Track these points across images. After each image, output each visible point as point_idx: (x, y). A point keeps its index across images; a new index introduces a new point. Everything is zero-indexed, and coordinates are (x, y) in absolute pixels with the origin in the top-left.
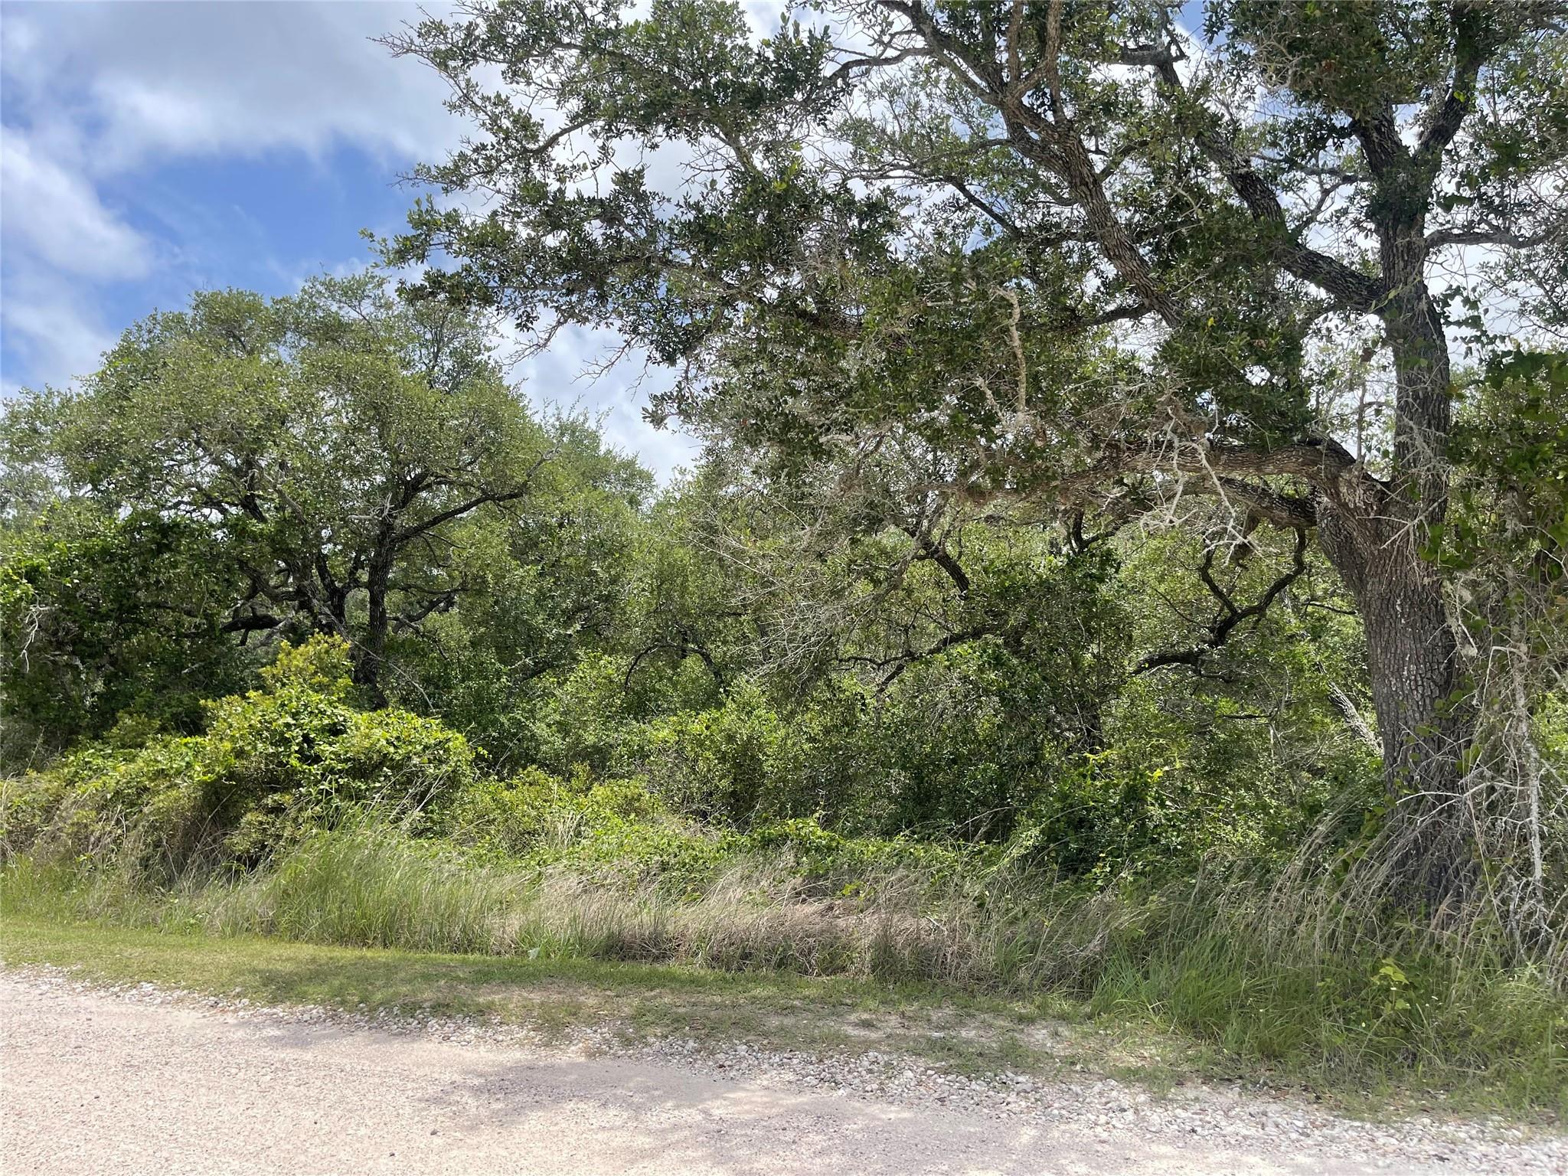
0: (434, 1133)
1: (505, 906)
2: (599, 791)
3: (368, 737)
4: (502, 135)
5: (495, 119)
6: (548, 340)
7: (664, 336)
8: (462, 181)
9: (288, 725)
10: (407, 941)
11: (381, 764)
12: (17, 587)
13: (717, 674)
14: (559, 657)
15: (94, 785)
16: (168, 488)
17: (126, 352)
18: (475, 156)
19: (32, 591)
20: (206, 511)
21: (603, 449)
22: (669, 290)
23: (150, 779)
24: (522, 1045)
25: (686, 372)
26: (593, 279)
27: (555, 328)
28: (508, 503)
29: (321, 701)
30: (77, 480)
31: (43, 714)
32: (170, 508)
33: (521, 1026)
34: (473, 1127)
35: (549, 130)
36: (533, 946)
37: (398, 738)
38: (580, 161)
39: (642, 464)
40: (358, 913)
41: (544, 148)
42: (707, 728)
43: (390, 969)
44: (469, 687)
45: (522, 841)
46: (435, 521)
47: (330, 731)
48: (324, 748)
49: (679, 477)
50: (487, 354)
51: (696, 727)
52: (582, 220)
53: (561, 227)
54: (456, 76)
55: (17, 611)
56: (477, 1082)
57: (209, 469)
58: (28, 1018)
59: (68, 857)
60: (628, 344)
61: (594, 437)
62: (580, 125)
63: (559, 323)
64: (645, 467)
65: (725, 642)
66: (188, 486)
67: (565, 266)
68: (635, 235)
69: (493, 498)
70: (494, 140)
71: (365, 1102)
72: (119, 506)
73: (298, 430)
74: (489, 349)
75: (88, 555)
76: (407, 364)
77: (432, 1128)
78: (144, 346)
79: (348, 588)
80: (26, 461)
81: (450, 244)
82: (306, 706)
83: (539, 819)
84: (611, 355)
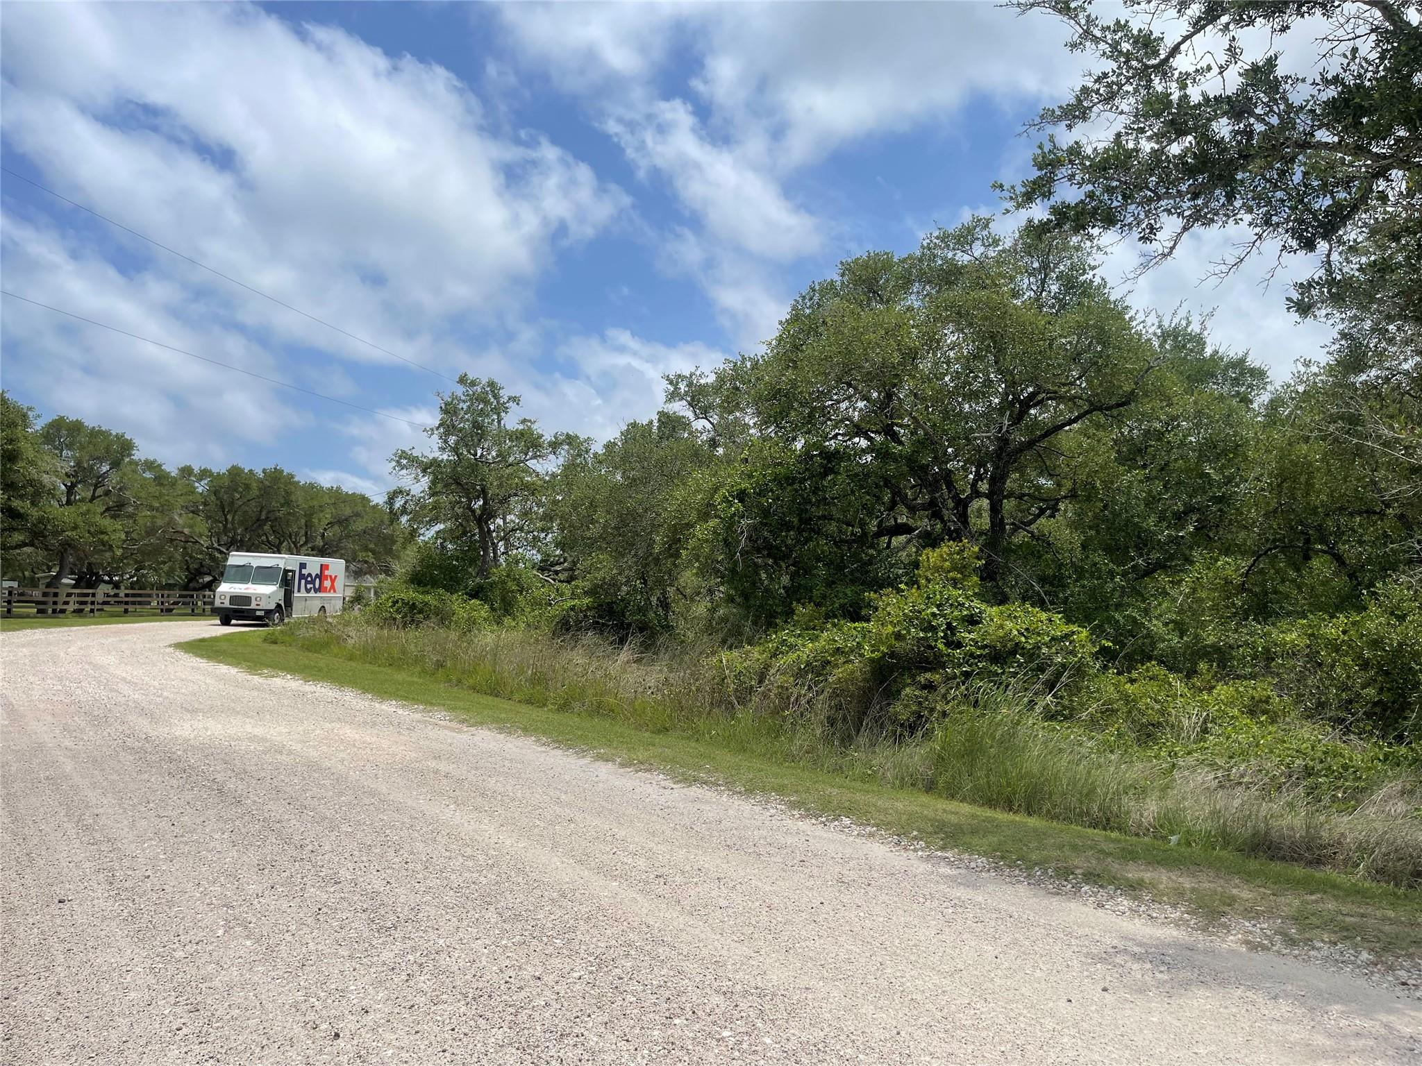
0: (1105, 990)
1: (1141, 792)
2: (1223, 690)
3: (1002, 627)
4: (1122, 59)
5: (1115, 45)
6: (1172, 248)
7: (1301, 221)
8: (1084, 113)
9: (934, 615)
10: (1048, 811)
11: (1013, 653)
12: (732, 506)
13: (1352, 576)
14: (1172, 557)
15: (792, 656)
16: (829, 423)
17: (796, 318)
18: (1097, 86)
19: (741, 509)
20: (857, 440)
21: (1208, 351)
22: (1305, 174)
23: (830, 654)
24: (1177, 925)
25: (1328, 256)
26: (1220, 177)
27: (1179, 235)
28: (1115, 412)
29: (960, 595)
30: (766, 423)
31: (752, 602)
32: (831, 439)
33: (1174, 906)
34: (1142, 990)
35: (1170, 42)
36: (1172, 833)
37: (1027, 629)
38: (1204, 64)
39: (1253, 361)
40: (1004, 782)
41: (1167, 59)
42: (1344, 632)
43: (1039, 834)
44: (1084, 586)
45: (1148, 733)
46: (1047, 434)
47: (967, 621)
48: (966, 636)
49: (1303, 369)
50: (1091, 273)
51: (1331, 630)
52: (1209, 120)
53: (1186, 133)
54: (1076, 16)
55: (732, 524)
56: (1137, 949)
57: (861, 404)
58: (765, 833)
59: (776, 712)
60: (1260, 237)
61: (1200, 341)
62: (1203, 27)
63: (1185, 229)
64: (1256, 364)
65: (1361, 543)
66: (842, 421)
67: (1191, 171)
68: (1267, 124)
69: (1100, 409)
70: (1114, 65)
71: (1035, 948)
72: (794, 439)
73: (925, 366)
74: (1093, 268)
75: (776, 479)
76: (1015, 294)
77: (1102, 985)
78: (808, 311)
79: (970, 498)
80: (730, 413)
81: (1073, 176)
82: (948, 599)
83: (1162, 712)
84: (1241, 252)
